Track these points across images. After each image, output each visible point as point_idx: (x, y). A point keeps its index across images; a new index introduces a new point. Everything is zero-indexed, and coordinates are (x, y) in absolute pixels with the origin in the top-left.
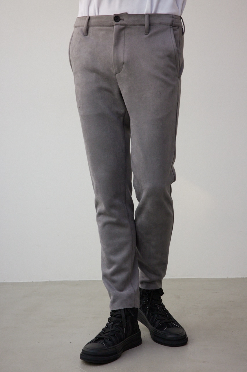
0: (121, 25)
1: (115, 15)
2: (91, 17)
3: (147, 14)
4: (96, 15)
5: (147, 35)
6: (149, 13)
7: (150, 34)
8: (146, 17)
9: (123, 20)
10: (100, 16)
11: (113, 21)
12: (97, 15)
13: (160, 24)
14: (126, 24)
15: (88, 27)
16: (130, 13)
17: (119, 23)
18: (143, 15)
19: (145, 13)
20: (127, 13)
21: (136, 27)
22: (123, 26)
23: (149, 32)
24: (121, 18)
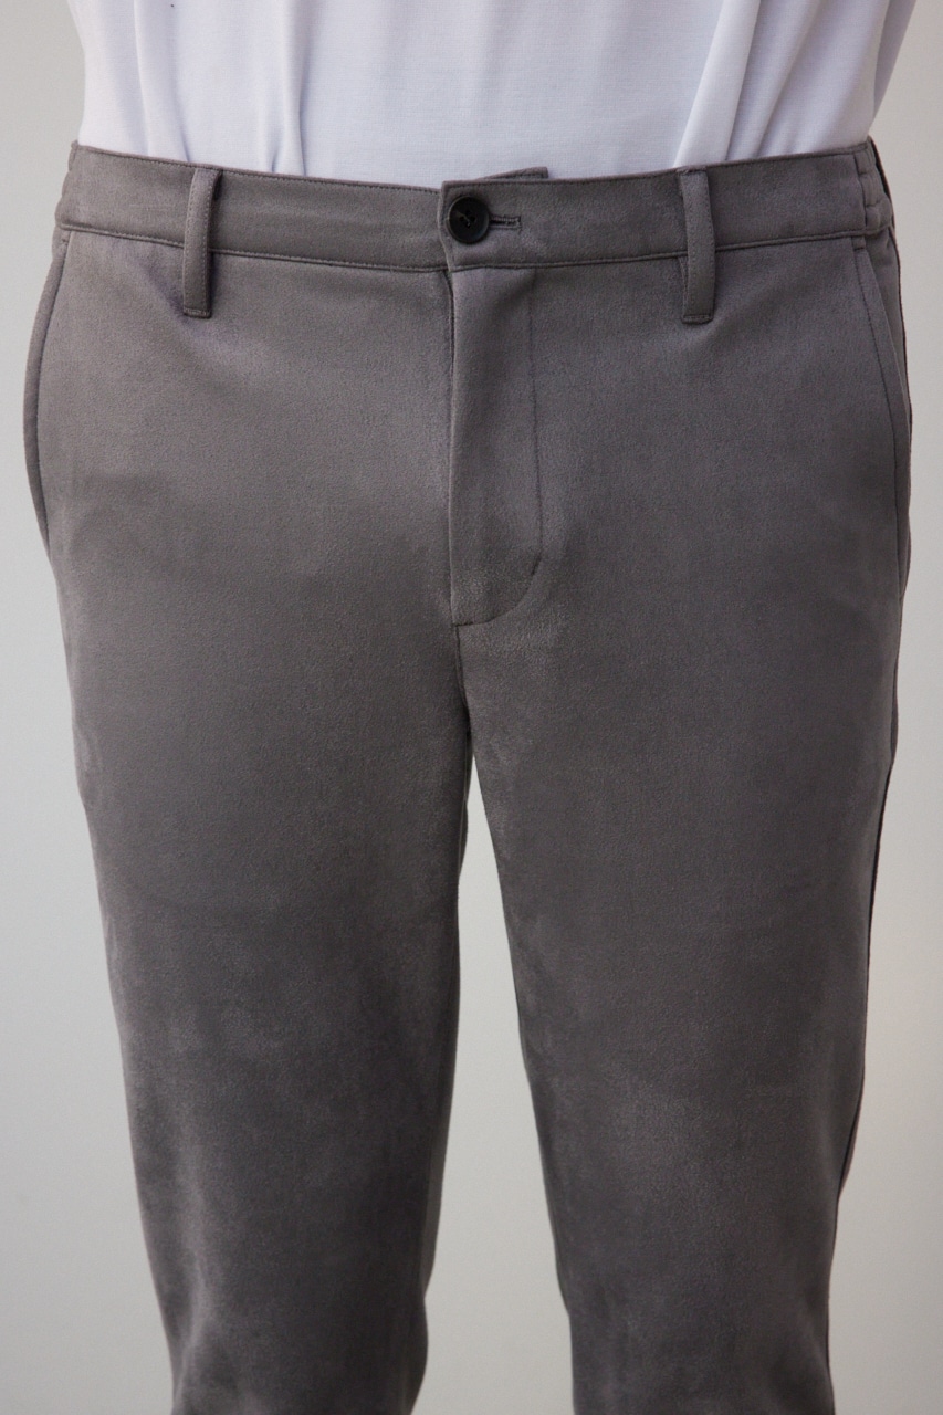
0: (501, 262)
1: (453, 192)
2: (226, 174)
3: (692, 171)
4: (282, 169)
5: (702, 334)
6: (716, 156)
7: (718, 320)
8: (694, 189)
9: (514, 222)
10: (316, 181)
11: (439, 233)
12: (287, 166)
13: (789, 236)
14: (539, 260)
15: (214, 250)
16: (566, 168)
17: (486, 248)
18: (668, 182)
19: (677, 162)
20: (542, 174)
21: (613, 271)
22: (517, 275)
23: (714, 308)
24: (500, 209)
